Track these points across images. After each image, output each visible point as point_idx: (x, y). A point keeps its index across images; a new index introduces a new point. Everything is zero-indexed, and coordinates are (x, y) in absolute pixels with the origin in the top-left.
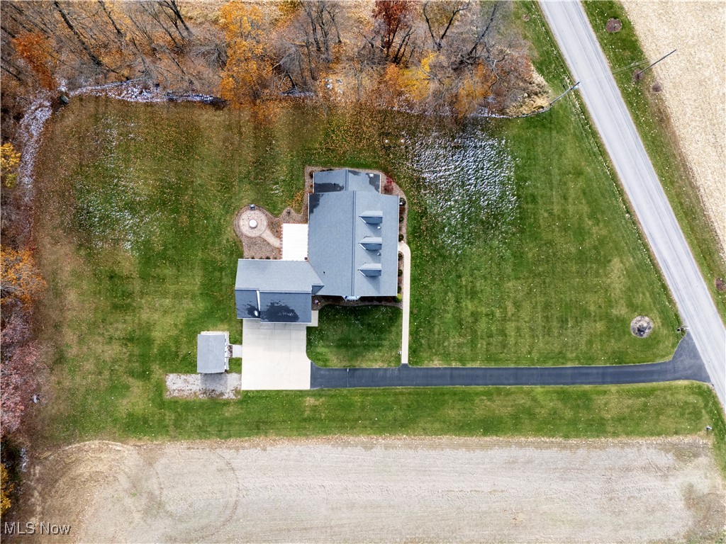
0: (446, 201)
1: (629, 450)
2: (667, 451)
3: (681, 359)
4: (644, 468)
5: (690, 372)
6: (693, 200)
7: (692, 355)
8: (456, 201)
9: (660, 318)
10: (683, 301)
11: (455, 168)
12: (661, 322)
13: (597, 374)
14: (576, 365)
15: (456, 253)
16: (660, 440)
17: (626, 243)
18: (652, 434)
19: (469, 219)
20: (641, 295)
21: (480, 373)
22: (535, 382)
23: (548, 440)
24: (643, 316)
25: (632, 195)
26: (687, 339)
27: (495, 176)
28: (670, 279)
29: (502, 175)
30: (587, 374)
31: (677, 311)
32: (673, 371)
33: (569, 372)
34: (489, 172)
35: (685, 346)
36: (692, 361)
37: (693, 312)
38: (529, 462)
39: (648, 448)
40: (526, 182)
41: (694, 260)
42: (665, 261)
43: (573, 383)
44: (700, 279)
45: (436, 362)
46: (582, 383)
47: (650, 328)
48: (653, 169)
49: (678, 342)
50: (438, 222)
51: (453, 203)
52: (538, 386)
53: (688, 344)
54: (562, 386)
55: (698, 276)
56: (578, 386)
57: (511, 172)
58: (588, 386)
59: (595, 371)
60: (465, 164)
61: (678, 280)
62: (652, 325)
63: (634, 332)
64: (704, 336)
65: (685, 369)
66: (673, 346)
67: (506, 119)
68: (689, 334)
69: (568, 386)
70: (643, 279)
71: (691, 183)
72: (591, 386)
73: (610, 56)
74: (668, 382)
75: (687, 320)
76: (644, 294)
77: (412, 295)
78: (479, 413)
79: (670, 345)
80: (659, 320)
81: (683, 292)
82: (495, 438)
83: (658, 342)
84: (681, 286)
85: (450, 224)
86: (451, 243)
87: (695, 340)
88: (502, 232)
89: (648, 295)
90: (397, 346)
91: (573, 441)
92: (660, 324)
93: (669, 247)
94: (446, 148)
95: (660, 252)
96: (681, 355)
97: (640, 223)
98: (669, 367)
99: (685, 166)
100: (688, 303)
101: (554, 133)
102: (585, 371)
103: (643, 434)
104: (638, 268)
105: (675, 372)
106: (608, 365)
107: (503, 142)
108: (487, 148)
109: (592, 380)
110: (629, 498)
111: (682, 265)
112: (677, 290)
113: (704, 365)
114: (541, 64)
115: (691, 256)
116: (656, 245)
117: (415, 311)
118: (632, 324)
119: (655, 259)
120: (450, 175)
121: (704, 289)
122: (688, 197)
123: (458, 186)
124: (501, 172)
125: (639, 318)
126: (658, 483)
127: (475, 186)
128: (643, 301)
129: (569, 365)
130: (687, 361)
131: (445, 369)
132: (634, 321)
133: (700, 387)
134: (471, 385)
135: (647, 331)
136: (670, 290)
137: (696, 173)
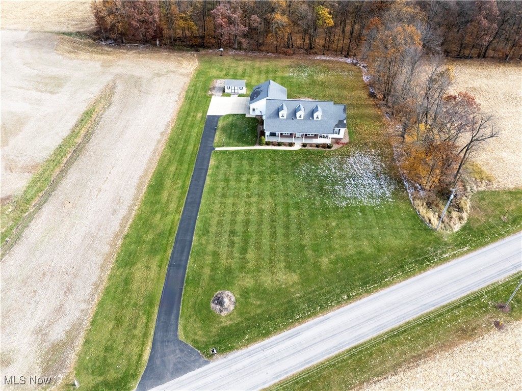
0: (335, 168)
1: (89, 290)
2: (68, 333)
3: (177, 351)
4: (61, 307)
5: (158, 362)
6: (379, 369)
7: (179, 366)
8: (336, 173)
9: (231, 325)
10: (250, 355)
11: (361, 173)
12: (226, 326)
13: (181, 260)
14: (194, 243)
15: (296, 172)
16: (87, 323)
17: (314, 291)
18: (96, 315)
19: (323, 180)
20: (259, 303)
21: (201, 183)
22: (185, 215)
23: (129, 223)
24: (235, 303)
25: (369, 301)
26: (201, 360)
27: (360, 194)
28: (276, 340)
29: (363, 199)
30: (182, 252)
31: (237, 349)
32: (165, 339)
33: (188, 238)
34: (363, 191)
35: (193, 358)
36: (171, 366)
37: (234, 368)
38: (114, 213)
39: (82, 311)
40: (360, 212)
41: (301, 369)
42: (298, 334)
43: (176, 241)
44: (277, 377)
45: (213, 163)
46: (174, 248)
47: (221, 311)
48: (404, 322)
49: (198, 348)
50: (318, 163)
51: (334, 171)
52: (180, 216)
53: (194, 361)
54: (176, 232)
55: (280, 376)
56: (173, 245)
57: (366, 203)
58: (170, 253)
59: (184, 258)
60: (365, 178)
61: (275, 349)
62: (224, 313)
63: (219, 294)
64: (201, 382)
65: (164, 355)
66: (195, 342)
67: (411, 202)
68: (207, 363)
69: (174, 237)
70: (277, 306)
71: (399, 365)
72: (170, 255)
73: (509, 282)
74: (152, 333)
75: (225, 360)
76: (260, 306)
77: (264, 150)
78: (168, 182)
79: (197, 337)
80: (228, 323)
81: (261, 355)
82: (144, 191)
83: (203, 321)
84: (268, 352)
85: (317, 169)
86: (303, 170)
87: (198, 371)
88: (314, 197)
89: (259, 311)
90: (228, 145)
91: (120, 242)
92: (223, 325)
93: (315, 339)
94: (375, 169)
95: (308, 328)
96: (182, 351)
97: (339, 308)
98: (171, 335)
99: (419, 357)
100: (246, 362)
101: (410, 232)
102: (186, 250)
103: (101, 304)
104: (289, 302)
105: (163, 342)
106: (187, 270)
107: (391, 200)
108: (382, 191)
109: (175, 256)
110: (35, 292)
111: (294, 354)
112: (264, 349)
113: (163, 383)
114: (470, 229)
115: (307, 366)
116: (316, 324)
117: (252, 152)
118: (227, 291)
119: (300, 324)
120: (355, 170)
121: (264, 383)
122: (382, 363)
123: (348, 174)
124: (364, 198)
125: (233, 299)
126: (33, 324)
127: (349, 183)
128: (252, 304)
129: (195, 238)
130: (172, 359)
131: (208, 166)
132: (230, 294)
133: (134, 376)
134: (192, 178)
135: (218, 307)
136: (263, 340)
137: (414, 371)
